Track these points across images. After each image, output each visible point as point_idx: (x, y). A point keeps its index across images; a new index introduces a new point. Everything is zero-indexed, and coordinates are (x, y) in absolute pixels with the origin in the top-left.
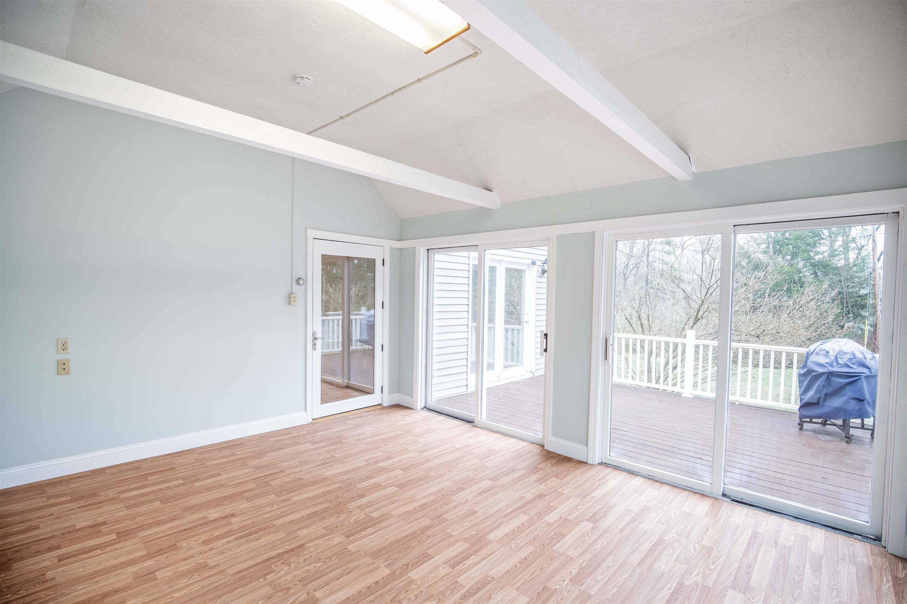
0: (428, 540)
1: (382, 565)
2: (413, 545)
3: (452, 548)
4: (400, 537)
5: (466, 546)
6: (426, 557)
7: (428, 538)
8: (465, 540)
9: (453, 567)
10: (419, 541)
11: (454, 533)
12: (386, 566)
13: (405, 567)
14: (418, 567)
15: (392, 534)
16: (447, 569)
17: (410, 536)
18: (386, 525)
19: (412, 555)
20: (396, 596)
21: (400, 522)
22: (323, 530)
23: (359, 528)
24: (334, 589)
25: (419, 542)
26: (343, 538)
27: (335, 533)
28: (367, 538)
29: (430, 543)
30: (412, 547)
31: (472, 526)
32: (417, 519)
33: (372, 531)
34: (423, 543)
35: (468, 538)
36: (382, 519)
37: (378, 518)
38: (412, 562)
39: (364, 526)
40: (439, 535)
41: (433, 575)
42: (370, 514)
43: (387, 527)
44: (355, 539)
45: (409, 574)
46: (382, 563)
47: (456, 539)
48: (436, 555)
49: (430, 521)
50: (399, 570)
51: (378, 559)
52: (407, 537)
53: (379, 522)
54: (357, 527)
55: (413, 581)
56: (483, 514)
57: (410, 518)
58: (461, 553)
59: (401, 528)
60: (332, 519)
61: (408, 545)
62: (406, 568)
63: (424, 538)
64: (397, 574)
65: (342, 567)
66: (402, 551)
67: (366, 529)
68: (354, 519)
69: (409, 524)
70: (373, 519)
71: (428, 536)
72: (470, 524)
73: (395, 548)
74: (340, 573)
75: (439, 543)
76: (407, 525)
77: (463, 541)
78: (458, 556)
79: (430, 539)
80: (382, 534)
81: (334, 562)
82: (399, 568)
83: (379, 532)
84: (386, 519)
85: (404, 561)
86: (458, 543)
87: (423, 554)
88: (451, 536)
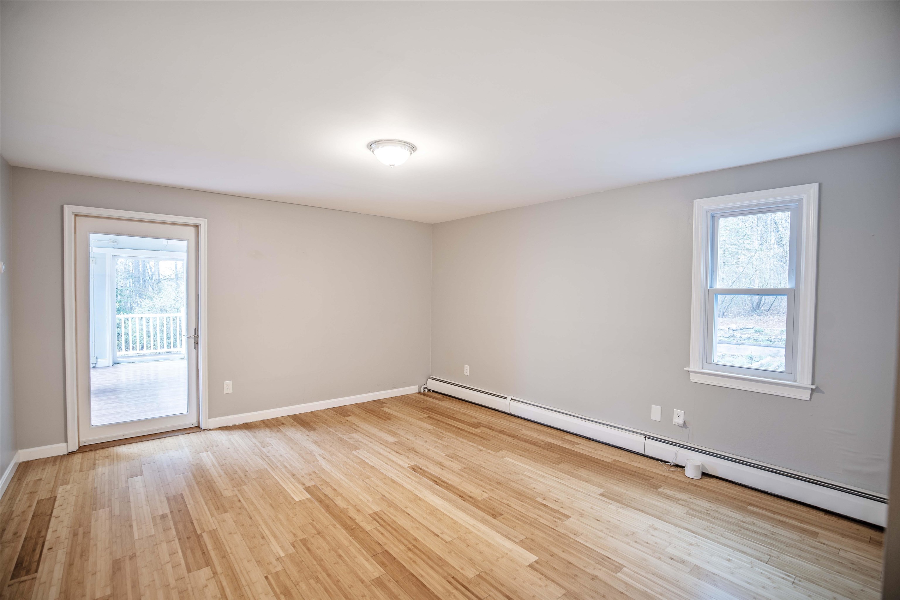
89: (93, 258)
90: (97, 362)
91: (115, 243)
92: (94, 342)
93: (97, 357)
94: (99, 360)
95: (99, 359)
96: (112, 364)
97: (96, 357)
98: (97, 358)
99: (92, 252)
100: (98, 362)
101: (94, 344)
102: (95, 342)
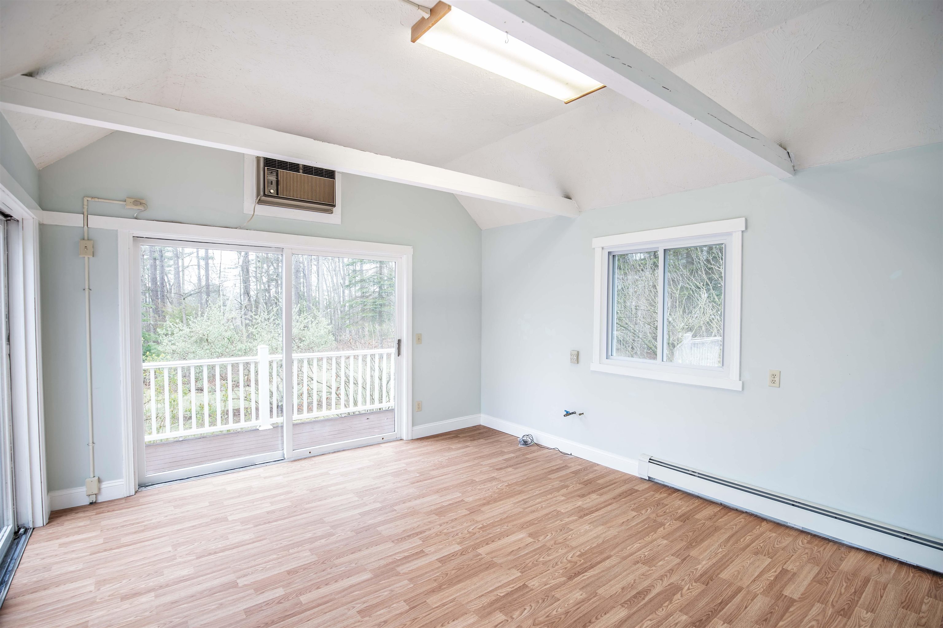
0: (437, 576)
1: (484, 555)
2: (453, 572)
3: (415, 567)
4: (467, 582)
5: (399, 569)
6: (443, 561)
7: (437, 578)
8: (398, 574)
9: (422, 551)
10: (447, 576)
11: (406, 582)
12: (480, 554)
13: (464, 553)
14: (452, 553)
15: (476, 586)
16: (427, 550)
17: (456, 582)
18: (483, 598)
19: (457, 562)
20: (472, 536)
21: (466, 601)
22: (557, 596)
23: (515, 596)
24: (520, 542)
25: (447, 574)
26: (531, 584)
27: (542, 591)
28: (503, 582)
29: (436, 573)
30: (456, 569)
31: (380, 590)
32: (444, 605)
33: (498, 591)
34: (443, 573)
35: (392, 576)
36: (489, 609)
37: (495, 610)
38: (457, 557)
39: (510, 599)
40: (423, 581)
41: (441, 547)
42: (506, 618)
43: (482, 596)
44: (515, 582)
45: (461, 548)
46: (484, 557)
47: (407, 575)
48: (434, 561)
49: (428, 601)
50: (469, 551)
51: (488, 561)
52: (459, 581)
53: (491, 604)
54: (518, 597)
55: (458, 544)
56: (354, 607)
57: (452, 608)
58: (409, 562)
59: (465, 593)
60: (554, 612)
61: (459, 572)
62: (462, 553)
63: (441, 578)
64: (471, 549)
65: (519, 556)
66: (465, 567)
67: (507, 594)
68: (526, 611)
69: (455, 599)
70: (501, 609)
71: (435, 580)
72: (381, 593)
73: (473, 569)
74: (519, 552)
75: (426, 573)
76: (457, 597)
77: (400, 573)
78: (413, 560)
79: (435, 577)
80: (487, 586)
81: (530, 560)
82: (469, 553)
83: (491, 589)
84: (484, 608)
85: (465, 557)
86: (407, 572)
87: (445, 563)
88: (411, 580)
89: (88, 239)
90: (99, 489)
91: (141, 208)
92: (93, 443)
93: (99, 478)
94: (104, 485)
95: (104, 483)
96: (135, 488)
97: (96, 478)
98: (100, 481)
99: (86, 226)
100: (103, 491)
101: (91, 447)
102: (95, 441)
